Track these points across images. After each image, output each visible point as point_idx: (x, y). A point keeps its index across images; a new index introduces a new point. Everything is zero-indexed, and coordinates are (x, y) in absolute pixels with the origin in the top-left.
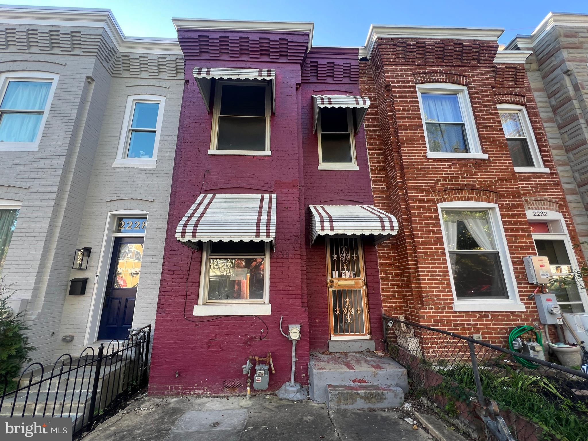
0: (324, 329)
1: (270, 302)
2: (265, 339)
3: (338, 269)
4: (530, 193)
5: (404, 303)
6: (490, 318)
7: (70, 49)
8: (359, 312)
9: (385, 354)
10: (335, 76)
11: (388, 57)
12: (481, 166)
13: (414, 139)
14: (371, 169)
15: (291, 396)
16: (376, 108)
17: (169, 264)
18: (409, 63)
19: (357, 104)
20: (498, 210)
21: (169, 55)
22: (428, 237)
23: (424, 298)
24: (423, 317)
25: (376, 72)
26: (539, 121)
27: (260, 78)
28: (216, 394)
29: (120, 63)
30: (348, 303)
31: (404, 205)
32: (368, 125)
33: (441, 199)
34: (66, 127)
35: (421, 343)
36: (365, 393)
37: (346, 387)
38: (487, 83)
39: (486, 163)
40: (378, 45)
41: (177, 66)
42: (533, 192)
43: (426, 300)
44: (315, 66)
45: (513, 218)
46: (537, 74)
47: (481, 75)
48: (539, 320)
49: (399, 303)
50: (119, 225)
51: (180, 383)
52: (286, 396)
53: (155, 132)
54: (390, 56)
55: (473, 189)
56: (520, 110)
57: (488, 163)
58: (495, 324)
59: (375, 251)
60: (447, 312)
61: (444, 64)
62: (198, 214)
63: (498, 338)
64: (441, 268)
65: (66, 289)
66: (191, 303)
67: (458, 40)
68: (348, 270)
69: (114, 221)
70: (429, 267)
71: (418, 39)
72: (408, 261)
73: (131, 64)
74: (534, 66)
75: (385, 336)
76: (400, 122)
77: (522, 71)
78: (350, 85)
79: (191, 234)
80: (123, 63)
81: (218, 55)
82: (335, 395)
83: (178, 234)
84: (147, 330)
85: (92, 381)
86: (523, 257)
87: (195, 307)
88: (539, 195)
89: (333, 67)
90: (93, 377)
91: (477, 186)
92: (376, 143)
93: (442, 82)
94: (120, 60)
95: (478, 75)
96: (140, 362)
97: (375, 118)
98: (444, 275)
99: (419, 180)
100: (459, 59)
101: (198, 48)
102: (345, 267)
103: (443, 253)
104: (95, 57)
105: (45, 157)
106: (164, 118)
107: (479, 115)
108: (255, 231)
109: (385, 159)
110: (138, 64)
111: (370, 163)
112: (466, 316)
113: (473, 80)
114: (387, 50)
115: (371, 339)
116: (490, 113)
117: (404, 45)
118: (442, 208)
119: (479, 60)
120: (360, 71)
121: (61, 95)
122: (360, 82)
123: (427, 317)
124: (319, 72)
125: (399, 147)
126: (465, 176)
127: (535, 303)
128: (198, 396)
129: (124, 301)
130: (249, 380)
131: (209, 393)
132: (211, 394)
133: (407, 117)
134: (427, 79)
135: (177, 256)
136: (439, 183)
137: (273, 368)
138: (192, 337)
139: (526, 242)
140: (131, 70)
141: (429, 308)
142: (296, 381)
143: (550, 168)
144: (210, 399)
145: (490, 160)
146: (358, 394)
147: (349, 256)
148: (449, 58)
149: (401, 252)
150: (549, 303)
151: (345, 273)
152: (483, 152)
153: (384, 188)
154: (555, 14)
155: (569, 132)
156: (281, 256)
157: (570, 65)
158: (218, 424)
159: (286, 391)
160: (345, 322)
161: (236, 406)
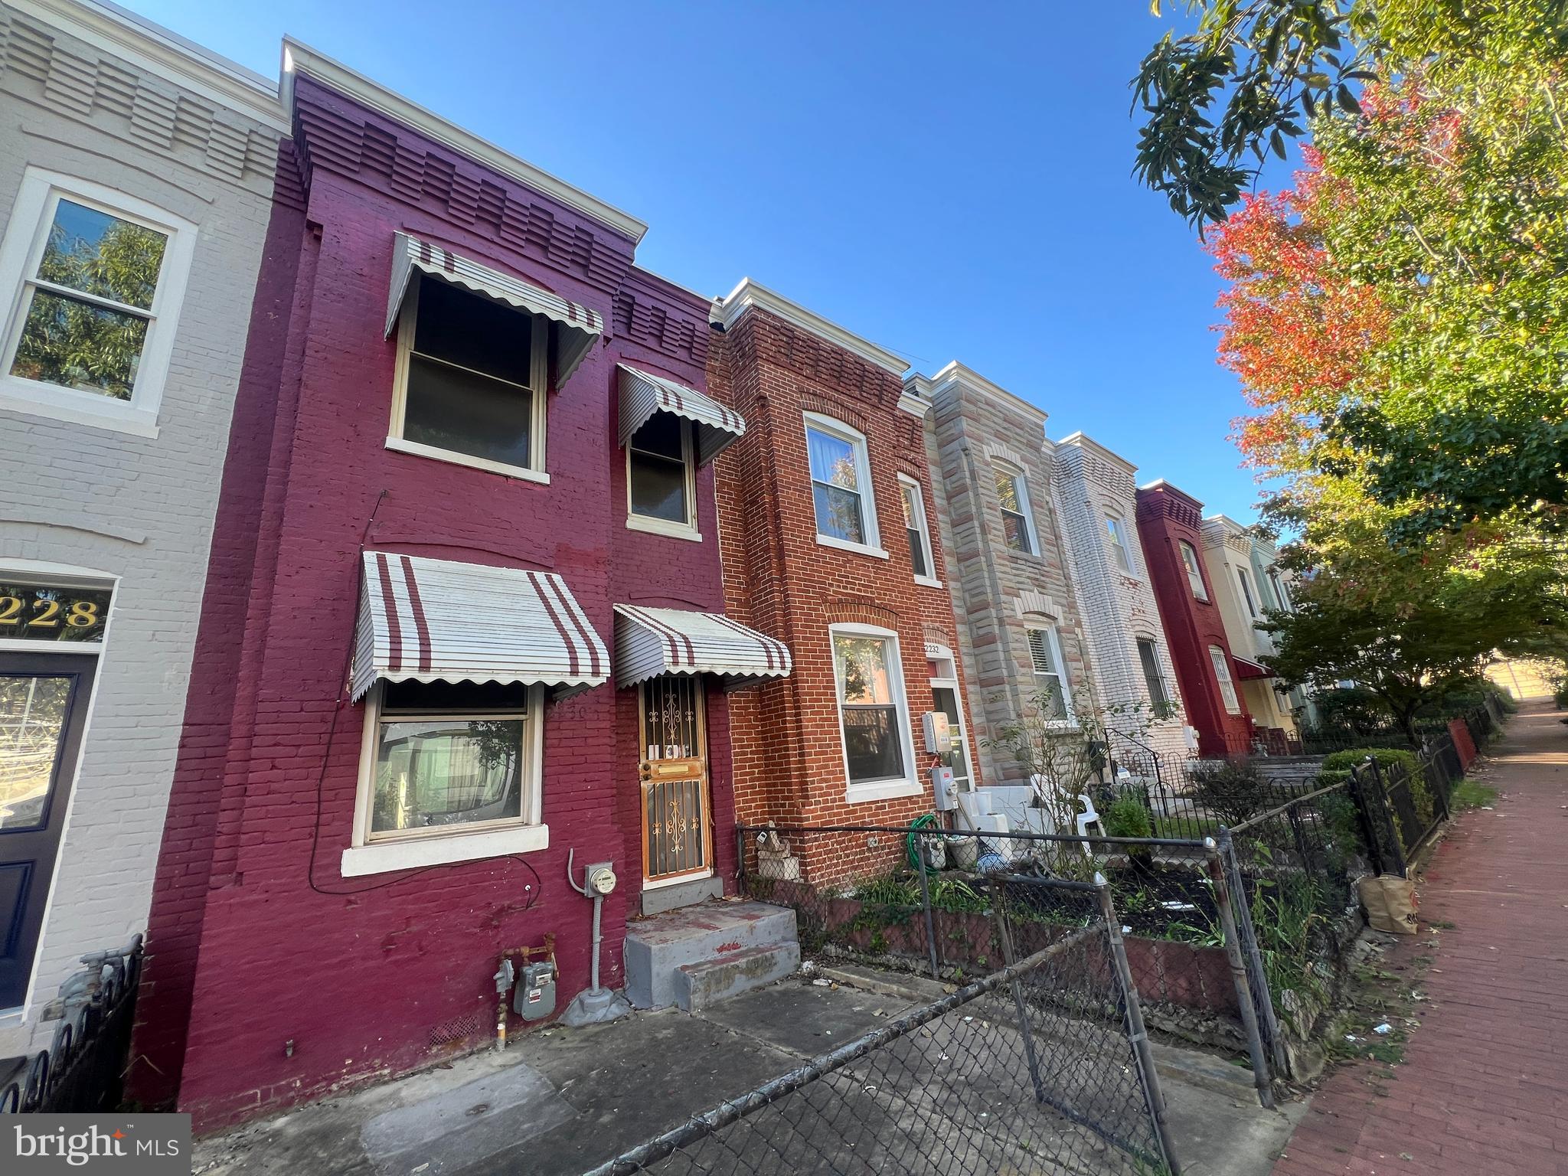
1: (544, 820)
2: (534, 906)
3: (660, 742)
5: (770, 799)
6: (887, 809)
8: (694, 826)
9: (744, 899)
10: (664, 338)
11: (766, 345)
12: (880, 569)
13: (799, 506)
14: (722, 543)
15: (600, 1015)
18: (794, 368)
19: (725, 423)
20: (897, 640)
21: (225, 108)
22: (815, 681)
24: (808, 819)
25: (737, 361)
26: (933, 509)
27: (571, 324)
28: (408, 1067)
30: (675, 809)
33: (833, 617)
35: (801, 864)
36: (743, 964)
37: (714, 962)
38: (889, 438)
39: (885, 565)
41: (249, 150)
43: (811, 789)
44: (629, 304)
45: (912, 654)
46: (934, 439)
47: (882, 423)
48: (936, 806)
49: (760, 800)
51: (293, 1072)
53: (145, 320)
54: (767, 345)
55: (870, 604)
56: (913, 487)
57: (888, 566)
58: (892, 819)
59: (725, 705)
60: (838, 807)
61: (840, 389)
62: (404, 609)
63: (895, 839)
64: (831, 733)
66: (334, 843)
67: (859, 357)
68: (678, 742)
70: (816, 733)
71: (811, 333)
72: (784, 722)
73: (55, 65)
74: (931, 426)
75: (740, 864)
76: (780, 472)
77: (919, 429)
78: (690, 367)
79: (419, 663)
81: (418, 197)
82: (702, 979)
83: (378, 662)
86: (921, 714)
87: (347, 854)
88: (932, 621)
89: (663, 319)
91: (876, 601)
92: (732, 494)
93: (837, 418)
95: (878, 422)
98: (835, 746)
99: (805, 580)
100: (859, 387)
101: (358, 151)
102: (673, 736)
103: (835, 707)
107: (879, 487)
108: (567, 661)
109: (746, 530)
110: (91, 81)
111: (721, 532)
112: (861, 810)
113: (873, 427)
114: (764, 332)
115: (715, 875)
116: (891, 487)
117: (790, 334)
118: (834, 632)
119: (881, 399)
120: (709, 347)
122: (707, 367)
123: (813, 818)
124: (634, 319)
125: (777, 516)
126: (863, 582)
127: (932, 782)
128: (357, 1088)
130: (504, 1006)
131: (386, 1072)
132: (393, 1073)
133: (791, 464)
134: (817, 406)
135: (286, 717)
136: (831, 589)
137: (556, 967)
138: (337, 936)
139: (924, 692)
140: (51, 84)
141: (816, 803)
142: (605, 982)
143: (943, 582)
145: (890, 561)
146: (736, 967)
147: (680, 712)
148: (847, 381)
149: (769, 705)
150: (947, 780)
151: (672, 750)
152: (883, 546)
153: (742, 583)
154: (960, 366)
155: (963, 535)
156: (571, 715)
157: (969, 442)
158: (485, 1106)
159: (585, 1009)
160: (670, 849)
161: (487, 1070)
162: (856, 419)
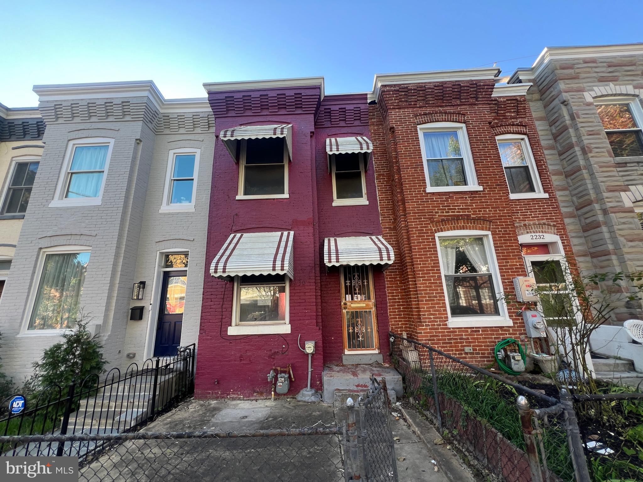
0: (339, 345)
1: (290, 323)
2: (286, 353)
3: (351, 293)
4: (529, 218)
5: (408, 321)
6: (481, 333)
7: (121, 117)
8: (369, 330)
9: (390, 366)
10: (347, 120)
11: (392, 102)
12: (476, 197)
13: (415, 176)
14: (380, 203)
15: (307, 399)
16: (384, 147)
17: (207, 294)
18: (411, 106)
19: (361, 149)
20: (491, 237)
21: (202, 112)
22: (426, 264)
23: (422, 317)
24: (421, 333)
25: (383, 115)
26: (539, 149)
27: (274, 137)
28: (248, 397)
29: (162, 122)
30: (359, 322)
31: (406, 235)
32: (377, 163)
33: (438, 229)
34: (122, 183)
35: (419, 355)
37: (349, 390)
38: (484, 119)
39: (480, 194)
40: (382, 92)
41: (209, 121)
42: (532, 217)
43: (424, 318)
44: (329, 112)
45: (505, 243)
46: (539, 104)
47: (478, 112)
48: (526, 334)
49: (404, 321)
50: (167, 261)
51: (219, 389)
52: (304, 399)
53: (193, 180)
54: (393, 101)
55: (468, 218)
56: (522, 139)
57: (483, 194)
58: (485, 338)
59: (383, 277)
60: (441, 329)
61: (444, 104)
62: (228, 253)
63: (488, 350)
64: (437, 290)
65: (128, 316)
66: (226, 325)
67: (456, 81)
68: (360, 294)
69: (162, 257)
70: (426, 290)
71: (419, 83)
72: (409, 285)
73: (171, 122)
74: (536, 96)
75: (391, 350)
76: (402, 161)
77: (523, 103)
78: (361, 127)
79: (222, 270)
80: (164, 122)
81: (243, 112)
82: (339, 396)
83: (212, 271)
84: (192, 347)
85: (152, 386)
86: (513, 278)
87: (229, 328)
88: (538, 220)
89: (345, 111)
90: (153, 383)
91: (472, 216)
92: (385, 179)
93: (442, 121)
94: (162, 119)
95: (475, 112)
96: (188, 374)
97: (383, 156)
98: (440, 297)
99: (419, 213)
100: (458, 98)
101: (225, 107)
102: (357, 291)
103: (440, 277)
104: (142, 122)
105: (107, 209)
106: (200, 167)
107: (476, 150)
108: (272, 266)
109: (393, 193)
110: (177, 122)
111: (379, 198)
112: (459, 332)
113: (471, 117)
114: (390, 96)
115: (379, 353)
116: (486, 147)
117: (406, 90)
118: (439, 237)
119: (476, 98)
120: (369, 114)
121: (116, 156)
122: (370, 124)
123: (424, 333)
124: (332, 117)
125: (402, 184)
126: (461, 207)
127: (522, 319)
128: (234, 399)
129: (173, 325)
130: (273, 386)
131: (242, 397)
132: (243, 398)
133: (409, 156)
134: (427, 120)
135: (214, 287)
136: (437, 215)
137: (292, 377)
138: (228, 352)
139: (516, 265)
140: (171, 128)
141: (426, 325)
142: (312, 387)
143: (549, 193)
144: (243, 401)
145: (485, 191)
147: (361, 281)
148: (448, 98)
150: (534, 319)
151: (357, 297)
152: (479, 184)
153: (391, 220)
154: (550, 49)
155: (567, 159)
156: (298, 284)
157: (565, 96)
158: (246, 417)
159: (303, 395)
160: (357, 339)
161: (262, 405)
162: (459, 117)
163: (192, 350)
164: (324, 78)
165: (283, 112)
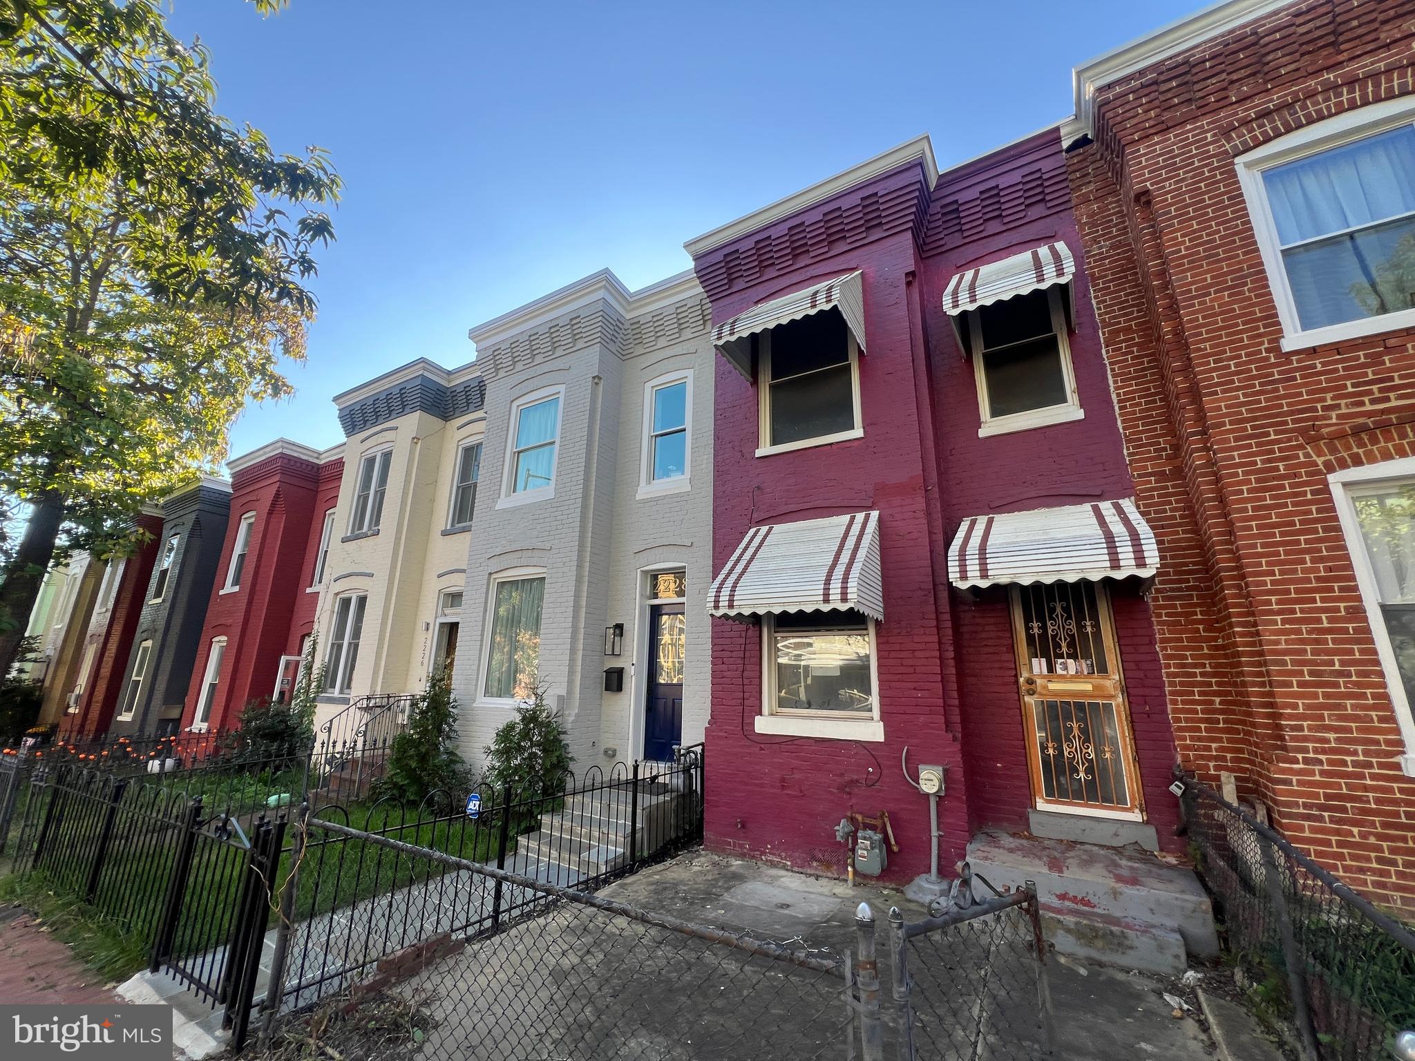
0: (1019, 784)
1: (882, 719)
2: (877, 786)
3: (1045, 654)
5: (1242, 741)
7: (572, 345)
8: (1108, 755)
9: (1181, 863)
10: (1005, 213)
11: (1135, 121)
13: (1233, 310)
14: (1121, 408)
15: (928, 899)
16: (1126, 251)
18: (1206, 109)
19: (1038, 282)
21: (689, 298)
22: (1294, 571)
23: (1288, 734)
24: (1288, 782)
25: (1116, 163)
27: (813, 312)
28: (800, 867)
29: (630, 336)
30: (1076, 732)
31: (1212, 491)
32: (1105, 301)
33: (1340, 459)
34: (578, 457)
36: (1077, 923)
40: (1100, 107)
41: (703, 311)
43: (1296, 739)
44: (954, 211)
49: (1229, 741)
50: (654, 587)
51: (745, 838)
52: (921, 897)
53: (684, 430)
59: (1146, 610)
60: (1377, 777)
61: (1342, 57)
62: (740, 568)
64: (1350, 652)
65: (601, 684)
66: (751, 711)
68: (1073, 656)
69: (647, 581)
70: (1301, 652)
72: (1235, 634)
73: (643, 332)
75: (1185, 818)
78: (1048, 220)
79: (727, 603)
80: (633, 335)
81: (758, 275)
83: (710, 605)
84: (699, 749)
87: (757, 718)
89: (997, 195)
92: (1133, 339)
94: (629, 331)
97: (1126, 277)
98: (1363, 674)
99: (1256, 419)
101: (726, 275)
102: (1064, 649)
103: (1357, 611)
104: (599, 345)
105: (562, 504)
106: (694, 404)
108: (821, 592)
110: (652, 329)
111: (1118, 395)
114: (1128, 107)
115: (1147, 823)
117: (1182, 69)
118: (1345, 484)
120: (1072, 177)
121: (569, 413)
122: (1074, 202)
123: (1302, 783)
124: (964, 221)
125: (1186, 345)
128: (773, 865)
129: (669, 705)
130: (850, 853)
131: (789, 863)
132: (791, 866)
133: (1208, 257)
134: (1275, 128)
135: (726, 634)
136: (1333, 414)
137: (893, 842)
138: (758, 767)
140: (644, 341)
141: (1308, 761)
142: (940, 873)
144: (789, 874)
146: (1059, 921)
147: (1073, 623)
148: (1362, 30)
151: (1065, 664)
153: (1165, 449)
156: (896, 632)
158: (788, 906)
159: (921, 889)
160: (1071, 775)
161: (826, 891)
163: (699, 756)
164: (928, 138)
165: (842, 247)
